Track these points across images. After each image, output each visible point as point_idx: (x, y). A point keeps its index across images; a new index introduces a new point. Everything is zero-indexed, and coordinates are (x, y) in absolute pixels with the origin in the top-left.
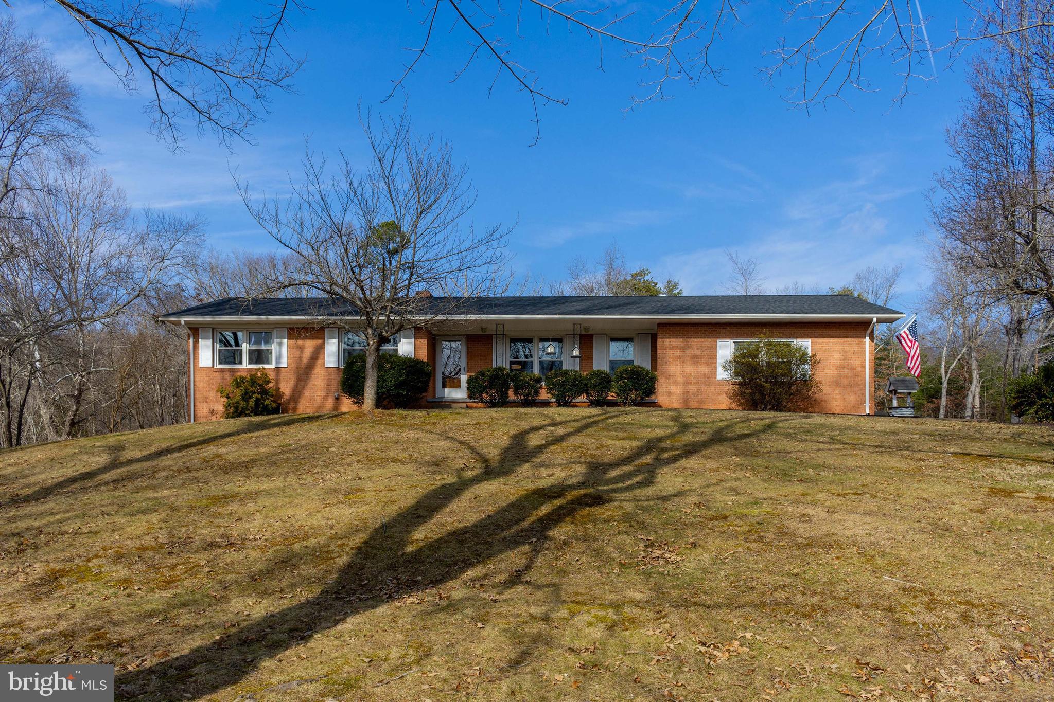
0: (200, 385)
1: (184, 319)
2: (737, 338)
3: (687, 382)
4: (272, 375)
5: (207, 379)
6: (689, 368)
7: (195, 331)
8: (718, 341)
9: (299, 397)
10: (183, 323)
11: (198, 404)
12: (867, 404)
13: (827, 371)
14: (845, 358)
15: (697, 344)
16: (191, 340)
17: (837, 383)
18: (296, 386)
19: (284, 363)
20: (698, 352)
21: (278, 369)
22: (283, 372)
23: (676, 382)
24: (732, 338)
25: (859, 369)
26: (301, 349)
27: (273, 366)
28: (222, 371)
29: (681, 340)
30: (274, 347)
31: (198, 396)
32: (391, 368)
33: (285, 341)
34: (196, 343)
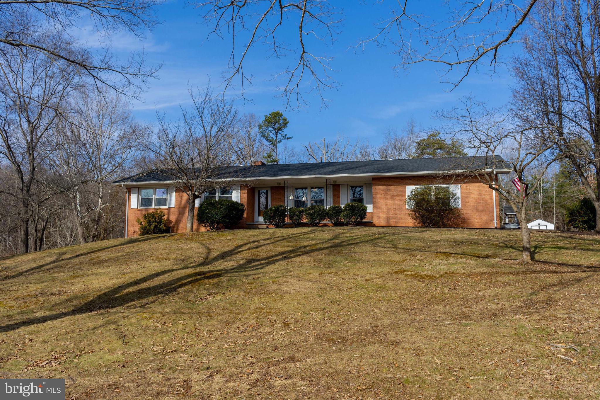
0: (130, 218)
1: (123, 184)
2: (417, 185)
3: (388, 210)
4: (166, 212)
5: (134, 214)
6: (390, 203)
7: (129, 190)
8: (407, 187)
9: (180, 223)
10: (122, 186)
11: (129, 228)
12: (495, 221)
13: (471, 202)
14: (480, 194)
15: (394, 189)
16: (127, 194)
17: (476, 209)
18: (178, 217)
19: (173, 206)
20: (395, 193)
21: (169, 209)
22: (172, 210)
23: (382, 211)
24: (415, 185)
25: (490, 201)
26: (181, 197)
27: (167, 207)
28: (141, 210)
29: (385, 187)
30: (168, 197)
31: (129, 224)
32: (221, 208)
33: (174, 194)
34: (130, 195)
